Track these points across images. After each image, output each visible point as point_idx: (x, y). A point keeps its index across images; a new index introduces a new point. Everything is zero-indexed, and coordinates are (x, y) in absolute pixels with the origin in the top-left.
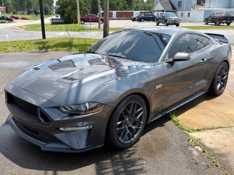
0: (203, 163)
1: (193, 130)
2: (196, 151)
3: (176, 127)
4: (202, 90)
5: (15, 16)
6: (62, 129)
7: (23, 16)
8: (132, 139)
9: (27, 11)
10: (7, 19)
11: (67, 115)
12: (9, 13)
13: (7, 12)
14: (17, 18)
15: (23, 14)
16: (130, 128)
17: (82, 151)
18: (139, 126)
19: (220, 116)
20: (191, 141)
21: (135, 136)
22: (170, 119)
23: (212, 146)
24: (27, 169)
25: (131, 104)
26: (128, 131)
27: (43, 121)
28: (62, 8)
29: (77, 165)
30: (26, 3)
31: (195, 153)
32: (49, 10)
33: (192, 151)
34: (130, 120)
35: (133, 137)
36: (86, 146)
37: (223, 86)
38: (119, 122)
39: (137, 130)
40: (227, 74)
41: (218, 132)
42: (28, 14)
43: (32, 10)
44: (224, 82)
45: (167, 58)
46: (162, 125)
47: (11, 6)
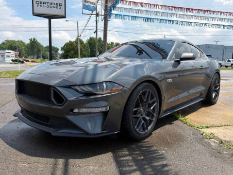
0: (226, 153)
1: (203, 127)
2: (213, 143)
3: (185, 125)
4: (199, 97)
5: (27, 59)
6: (76, 110)
7: (33, 60)
8: (146, 131)
9: (36, 56)
10: (20, 61)
11: (82, 95)
12: (22, 57)
13: (20, 56)
14: (28, 61)
15: (33, 58)
16: (144, 119)
17: (98, 136)
18: (152, 118)
19: (222, 118)
20: (204, 134)
21: (149, 128)
22: (177, 119)
23: (227, 139)
24: (34, 157)
25: (146, 92)
26: (143, 122)
27: (56, 103)
28: (65, 52)
29: (91, 154)
30: (36, 50)
31: (212, 144)
32: (55, 55)
33: (209, 143)
34: (144, 110)
35: (147, 128)
36: (102, 131)
37: (217, 96)
38: (135, 108)
39: (151, 121)
40: (219, 85)
41: (227, 128)
42: (38, 58)
43: (41, 55)
44: (217, 92)
45: (174, 57)
46: (170, 123)
47: (24, 52)
